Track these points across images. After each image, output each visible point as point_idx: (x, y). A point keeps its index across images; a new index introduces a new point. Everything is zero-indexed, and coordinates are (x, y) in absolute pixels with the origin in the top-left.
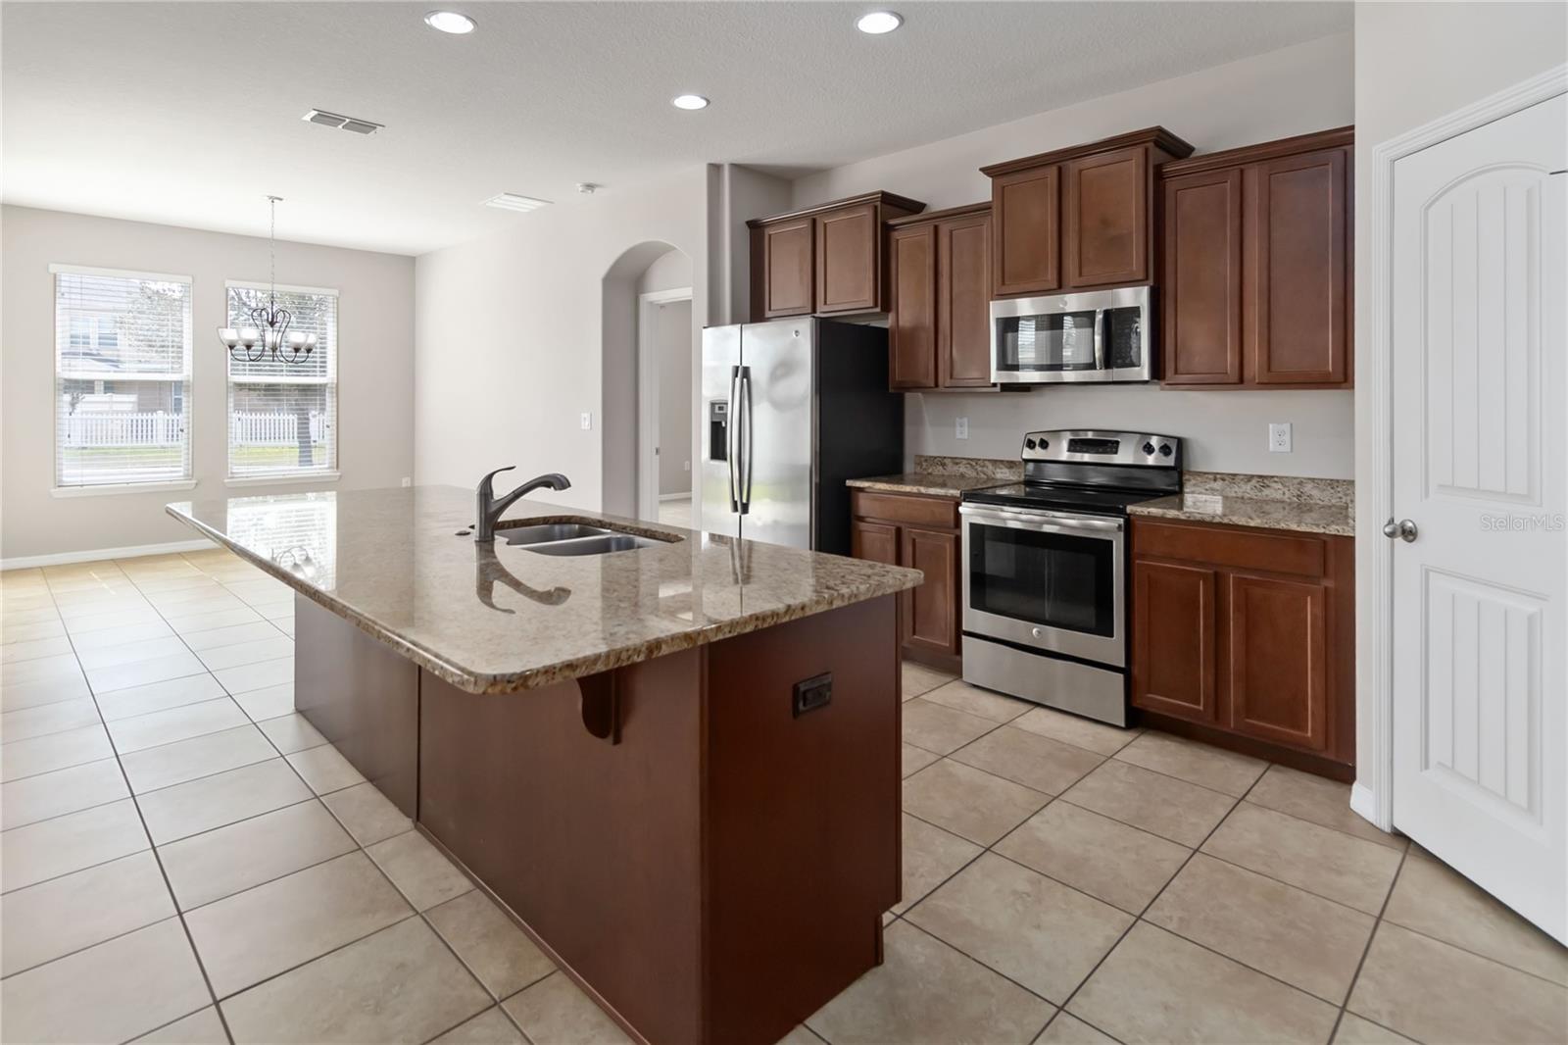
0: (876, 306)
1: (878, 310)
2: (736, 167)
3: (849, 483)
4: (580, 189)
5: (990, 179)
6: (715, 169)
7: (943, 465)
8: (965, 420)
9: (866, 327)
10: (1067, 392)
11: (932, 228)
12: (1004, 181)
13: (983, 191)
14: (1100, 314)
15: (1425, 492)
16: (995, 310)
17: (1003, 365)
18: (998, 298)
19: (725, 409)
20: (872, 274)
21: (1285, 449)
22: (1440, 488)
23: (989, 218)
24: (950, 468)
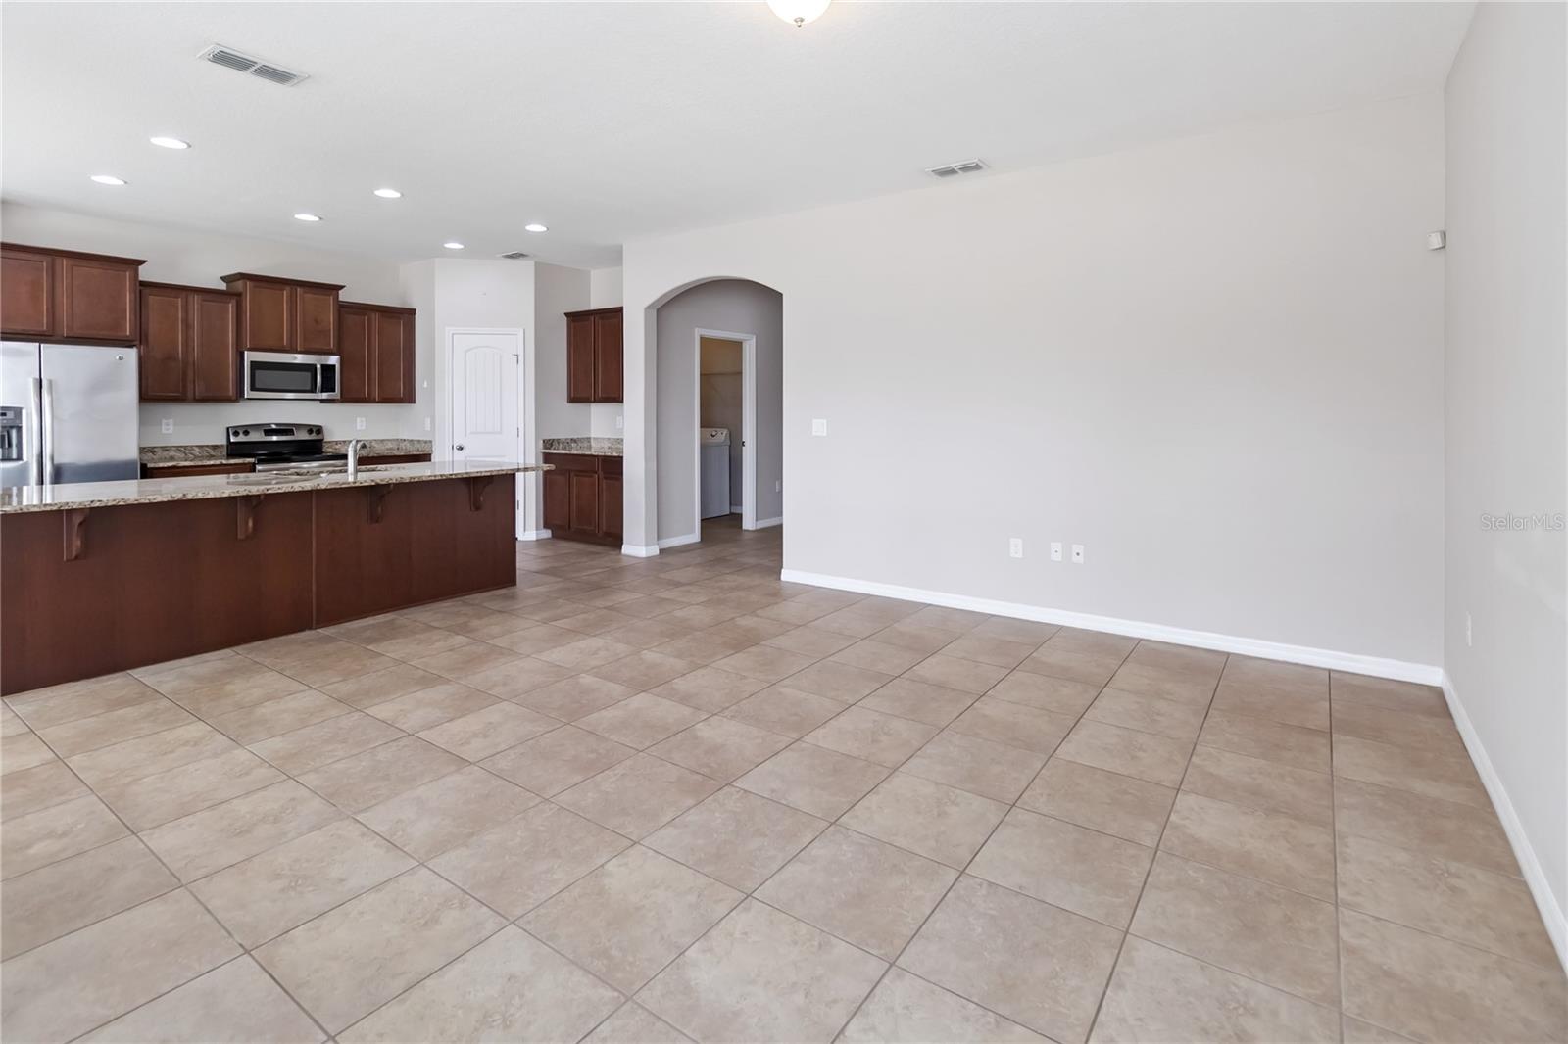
0: (136, 340)
1: (138, 343)
7: (153, 452)
8: (171, 420)
11: (184, 296)
12: (254, 284)
14: (319, 366)
15: (466, 435)
16: (250, 356)
17: (253, 388)
18: (250, 349)
19: (10, 415)
20: (133, 318)
21: (363, 428)
22: (472, 433)
23: (234, 301)
24: (160, 453)
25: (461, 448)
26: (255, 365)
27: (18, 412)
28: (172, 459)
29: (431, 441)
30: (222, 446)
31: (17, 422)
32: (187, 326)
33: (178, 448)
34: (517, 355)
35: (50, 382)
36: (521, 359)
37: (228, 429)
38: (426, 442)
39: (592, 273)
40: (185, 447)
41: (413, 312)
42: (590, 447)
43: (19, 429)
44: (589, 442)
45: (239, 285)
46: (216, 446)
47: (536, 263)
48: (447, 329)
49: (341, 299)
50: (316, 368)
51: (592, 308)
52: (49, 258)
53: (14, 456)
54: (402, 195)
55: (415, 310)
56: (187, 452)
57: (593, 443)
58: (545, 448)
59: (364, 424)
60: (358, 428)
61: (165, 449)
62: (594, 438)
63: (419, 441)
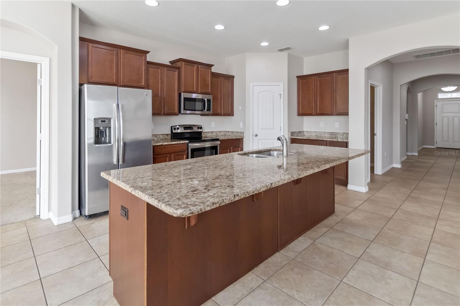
0: (146, 87)
14: (206, 100)
15: (258, 130)
16: (183, 95)
17: (185, 109)
18: (184, 92)
19: (107, 121)
20: (145, 77)
21: (214, 126)
22: (261, 129)
23: (177, 71)
25: (256, 136)
26: (186, 99)
27: (109, 119)
29: (243, 132)
30: (169, 134)
31: (109, 125)
32: (162, 82)
33: (155, 135)
34: (280, 94)
35: (122, 105)
36: (282, 96)
37: (172, 127)
38: (241, 133)
39: (304, 59)
40: (157, 135)
41: (233, 77)
42: (304, 135)
43: (110, 128)
44: (304, 133)
45: (179, 64)
46: (168, 134)
47: (288, 53)
48: (251, 83)
49: (212, 71)
50: (205, 101)
51: (304, 74)
52: (116, 49)
53: (107, 142)
54: (225, 28)
55: (234, 76)
56: (158, 137)
57: (305, 134)
58: (291, 136)
59: (214, 125)
60: (212, 126)
62: (306, 131)
63: (237, 132)
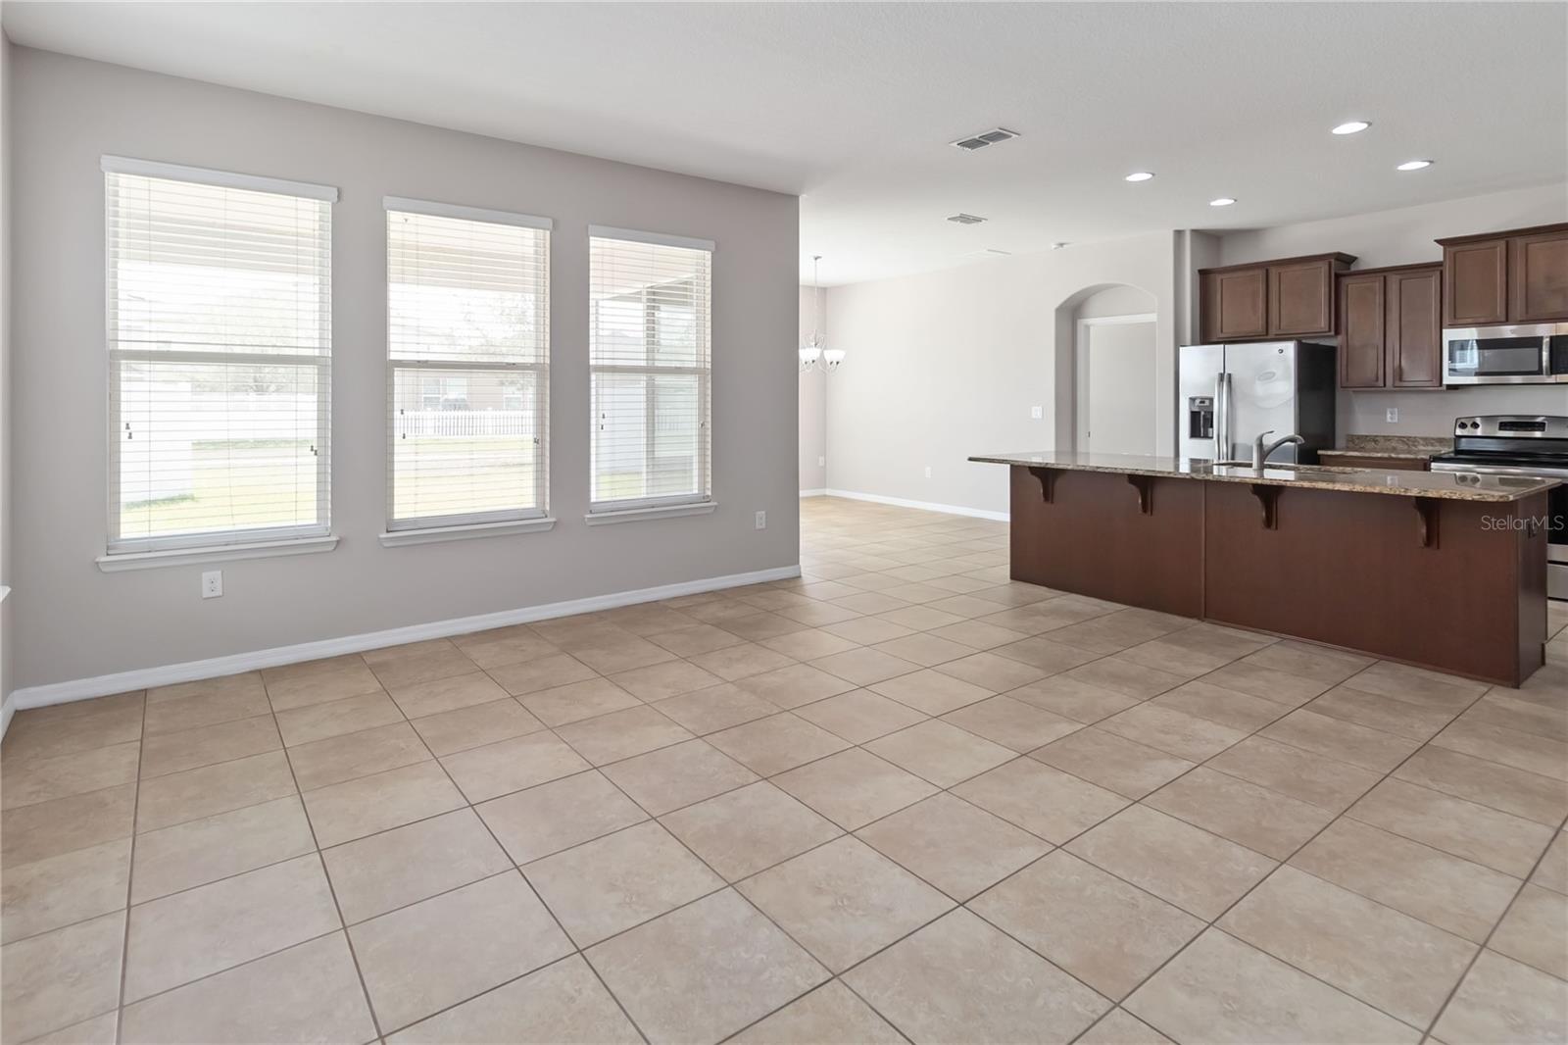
0: (1330, 331)
1: (1332, 333)
2: (1195, 232)
3: (1320, 452)
4: (1054, 246)
5: (1442, 247)
6: (1179, 234)
7: (1375, 441)
8: (1396, 410)
9: (1317, 345)
10: (1475, 391)
11: (1382, 278)
12: (1453, 249)
13: (1437, 254)
14: (1547, 339)
16: (1448, 335)
18: (1451, 327)
20: (1327, 309)
24: (1382, 443)
27: (1212, 400)
28: (1394, 449)
30: (1450, 439)
31: (1211, 408)
32: (1385, 309)
33: (1401, 439)
35: (1229, 375)
40: (1409, 438)
46: (1443, 438)
50: (1542, 342)
52: (1264, 270)
53: (1210, 435)
56: (1410, 443)
61: (1387, 438)
